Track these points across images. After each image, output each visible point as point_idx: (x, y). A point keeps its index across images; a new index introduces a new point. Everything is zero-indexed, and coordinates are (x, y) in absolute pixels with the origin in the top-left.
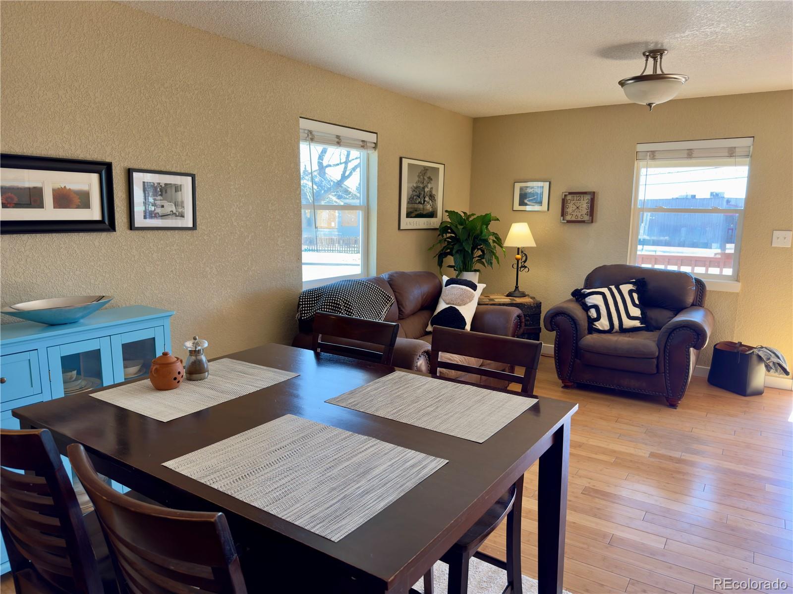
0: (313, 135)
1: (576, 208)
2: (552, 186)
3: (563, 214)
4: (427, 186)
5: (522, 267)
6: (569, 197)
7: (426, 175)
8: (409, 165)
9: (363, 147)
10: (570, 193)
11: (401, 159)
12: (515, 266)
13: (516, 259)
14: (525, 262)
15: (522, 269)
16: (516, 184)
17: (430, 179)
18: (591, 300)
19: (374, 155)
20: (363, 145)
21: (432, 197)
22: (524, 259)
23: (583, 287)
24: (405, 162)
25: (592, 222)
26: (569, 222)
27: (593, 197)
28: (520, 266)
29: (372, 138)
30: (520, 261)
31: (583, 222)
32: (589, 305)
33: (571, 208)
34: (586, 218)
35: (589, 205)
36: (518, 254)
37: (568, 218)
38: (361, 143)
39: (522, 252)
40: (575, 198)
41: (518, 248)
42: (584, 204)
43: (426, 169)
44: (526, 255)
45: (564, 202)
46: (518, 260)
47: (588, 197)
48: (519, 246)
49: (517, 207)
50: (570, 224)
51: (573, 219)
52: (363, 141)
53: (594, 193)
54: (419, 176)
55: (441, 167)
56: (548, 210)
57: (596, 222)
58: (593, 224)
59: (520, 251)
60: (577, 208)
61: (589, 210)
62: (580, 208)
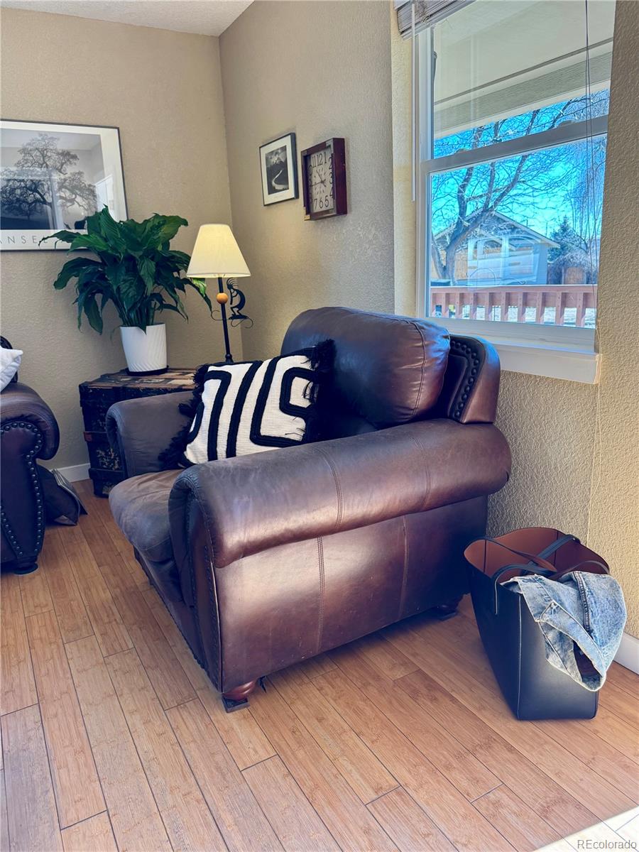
1: (320, 182)
2: (298, 141)
3: (306, 200)
5: (234, 317)
6: (310, 160)
10: (309, 152)
12: (219, 317)
13: (218, 301)
14: (241, 306)
15: (235, 321)
16: (261, 150)
18: (204, 393)
22: (237, 301)
25: (345, 211)
26: (313, 216)
28: (229, 314)
30: (228, 306)
31: (329, 214)
33: (314, 186)
34: (331, 203)
35: (332, 171)
36: (221, 291)
37: (313, 208)
39: (230, 287)
40: (317, 160)
41: (220, 279)
42: (327, 170)
44: (239, 292)
45: (306, 173)
46: (223, 304)
47: (329, 153)
48: (222, 274)
49: (267, 197)
51: (318, 209)
56: (298, 195)
57: (350, 210)
58: (348, 217)
59: (225, 287)
61: (333, 185)
62: (324, 182)
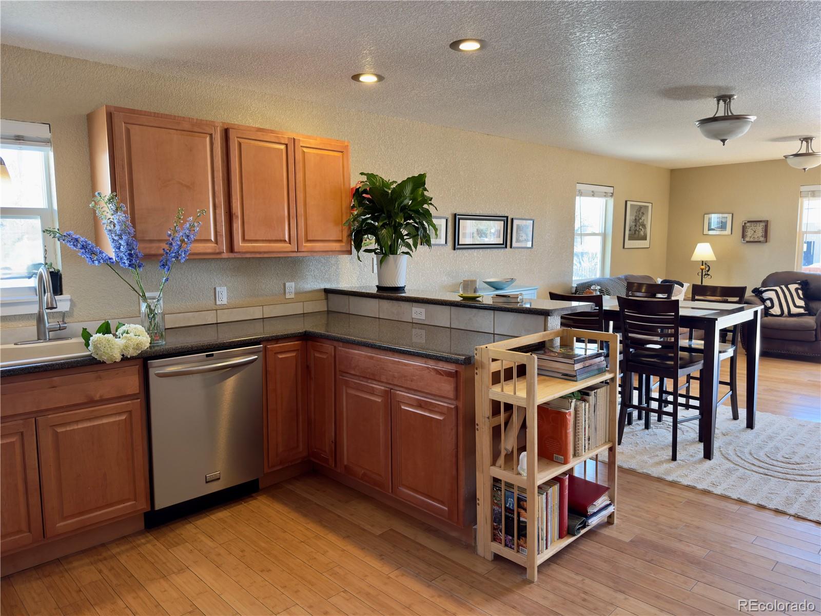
0: (582, 193)
1: (753, 232)
2: (734, 216)
3: (744, 236)
4: (641, 219)
5: (706, 275)
6: (748, 224)
7: (640, 211)
8: (631, 205)
9: (605, 196)
10: (749, 222)
11: (626, 202)
12: (700, 274)
13: (701, 269)
14: (708, 271)
15: (706, 276)
16: (705, 215)
17: (643, 213)
18: (766, 295)
19: (611, 201)
20: (606, 195)
21: (644, 226)
22: (707, 269)
23: (760, 286)
24: (629, 204)
25: (766, 242)
26: (747, 242)
27: (767, 222)
28: (704, 274)
29: (611, 190)
30: (704, 271)
31: (760, 242)
32: (765, 298)
33: (749, 233)
34: (762, 239)
35: (764, 230)
36: (702, 265)
37: (748, 239)
38: (605, 194)
39: (706, 264)
40: (753, 225)
41: (703, 261)
42: (760, 228)
43: (641, 207)
44: (708, 266)
45: (744, 228)
46: (702, 270)
47: (763, 224)
48: (704, 260)
49: (706, 232)
50: (748, 244)
51: (752, 240)
52: (605, 193)
53: (768, 221)
54: (636, 212)
55: (650, 205)
56: (731, 234)
57: (769, 242)
58: (767, 243)
59: (704, 264)
60: (755, 232)
61: (764, 234)
62: (756, 232)
